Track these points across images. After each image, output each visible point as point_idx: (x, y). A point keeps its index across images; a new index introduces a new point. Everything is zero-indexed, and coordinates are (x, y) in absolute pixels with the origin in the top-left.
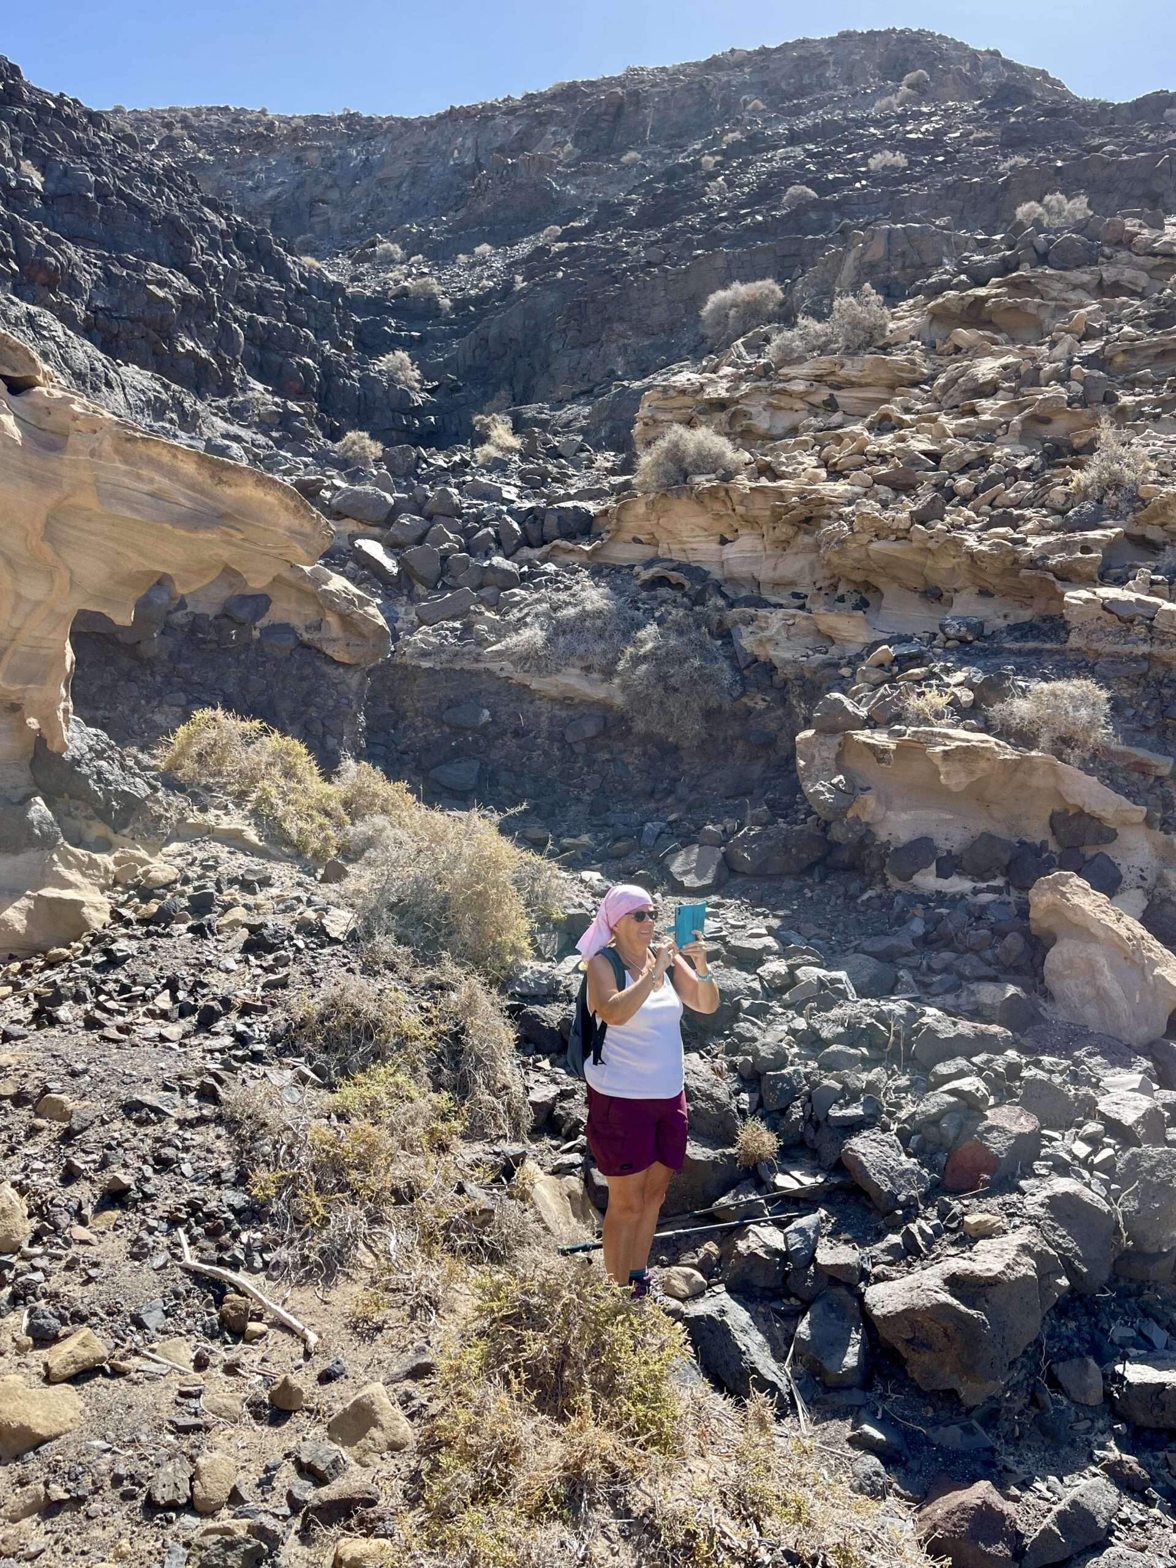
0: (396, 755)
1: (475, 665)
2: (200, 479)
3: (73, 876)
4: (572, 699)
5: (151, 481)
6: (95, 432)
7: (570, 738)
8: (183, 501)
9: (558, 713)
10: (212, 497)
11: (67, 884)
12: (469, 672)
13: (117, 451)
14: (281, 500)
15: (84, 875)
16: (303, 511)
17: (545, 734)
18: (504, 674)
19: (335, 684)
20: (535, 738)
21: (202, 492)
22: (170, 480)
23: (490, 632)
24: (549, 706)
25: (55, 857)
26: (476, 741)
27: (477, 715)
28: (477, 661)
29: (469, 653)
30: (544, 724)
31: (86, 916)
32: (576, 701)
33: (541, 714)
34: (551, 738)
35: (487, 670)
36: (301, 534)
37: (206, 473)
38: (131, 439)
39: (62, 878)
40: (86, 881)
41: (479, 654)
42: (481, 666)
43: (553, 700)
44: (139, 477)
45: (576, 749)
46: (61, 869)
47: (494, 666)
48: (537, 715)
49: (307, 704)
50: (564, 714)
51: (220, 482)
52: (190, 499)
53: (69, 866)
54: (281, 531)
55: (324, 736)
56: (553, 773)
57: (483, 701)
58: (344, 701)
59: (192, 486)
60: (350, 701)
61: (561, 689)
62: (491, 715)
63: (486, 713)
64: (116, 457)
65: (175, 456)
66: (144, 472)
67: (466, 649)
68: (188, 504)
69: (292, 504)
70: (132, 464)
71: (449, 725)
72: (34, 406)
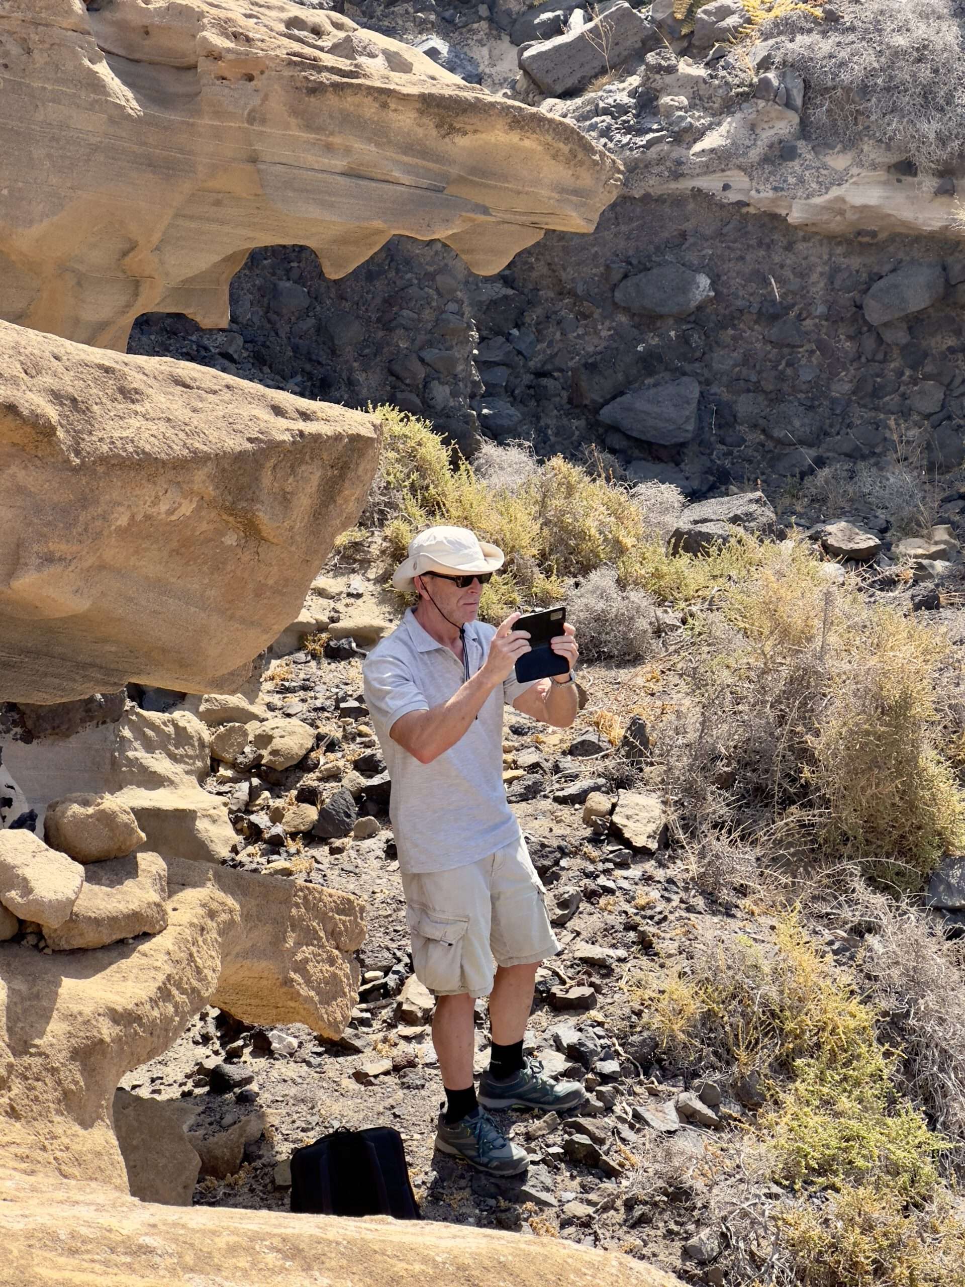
0: (527, 378)
1: (673, 185)
2: (420, 132)
3: (160, 763)
4: (874, 234)
5: (348, 150)
6: (250, 78)
7: (875, 313)
8: (397, 174)
9: (843, 262)
10: (438, 158)
11: (154, 781)
12: (660, 200)
13: (294, 112)
14: (548, 146)
15: (173, 758)
16: (580, 155)
17: (821, 309)
18: (733, 197)
19: (431, 276)
20: (800, 318)
21: (424, 153)
22: (377, 145)
23: (692, 106)
24: (825, 251)
25: (127, 733)
26: (684, 339)
27: (685, 287)
28: (677, 176)
29: (660, 161)
30: (818, 287)
31: (203, 835)
32: (882, 236)
33: (811, 268)
34: (833, 317)
35: (698, 193)
36: (576, 192)
37: (429, 122)
38: (316, 89)
39: (144, 769)
40: (179, 768)
41: (679, 163)
42: (685, 185)
43: (833, 239)
44: (329, 148)
45: (889, 336)
46: (138, 753)
47: (710, 183)
48: (802, 274)
49: (388, 326)
50: (855, 262)
51: (452, 130)
52: (409, 169)
53: (150, 747)
54: (544, 192)
55: (426, 384)
56: (841, 387)
57: (692, 257)
58: (452, 306)
59: (408, 148)
60: (460, 302)
61: (851, 216)
62: (713, 285)
63: (704, 281)
64: (293, 121)
65: (385, 105)
66: (337, 140)
67: (653, 153)
68: (406, 179)
69: (565, 148)
70: (319, 129)
71: (627, 310)
72: (123, 26)
